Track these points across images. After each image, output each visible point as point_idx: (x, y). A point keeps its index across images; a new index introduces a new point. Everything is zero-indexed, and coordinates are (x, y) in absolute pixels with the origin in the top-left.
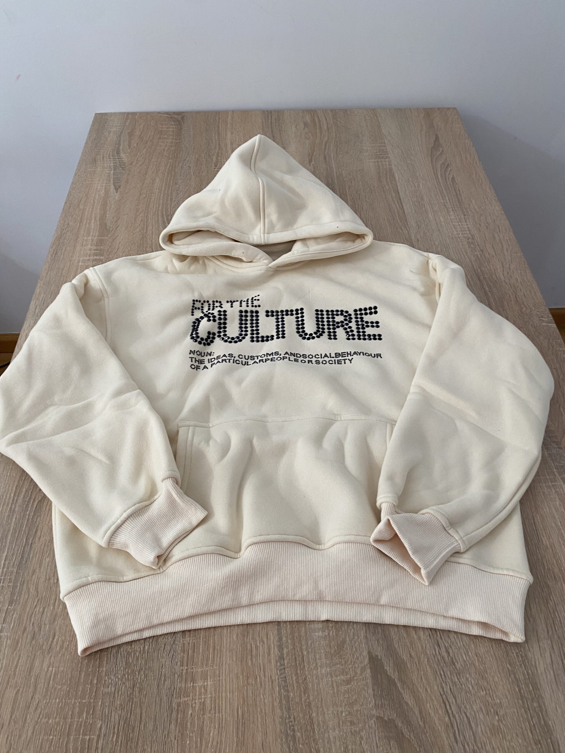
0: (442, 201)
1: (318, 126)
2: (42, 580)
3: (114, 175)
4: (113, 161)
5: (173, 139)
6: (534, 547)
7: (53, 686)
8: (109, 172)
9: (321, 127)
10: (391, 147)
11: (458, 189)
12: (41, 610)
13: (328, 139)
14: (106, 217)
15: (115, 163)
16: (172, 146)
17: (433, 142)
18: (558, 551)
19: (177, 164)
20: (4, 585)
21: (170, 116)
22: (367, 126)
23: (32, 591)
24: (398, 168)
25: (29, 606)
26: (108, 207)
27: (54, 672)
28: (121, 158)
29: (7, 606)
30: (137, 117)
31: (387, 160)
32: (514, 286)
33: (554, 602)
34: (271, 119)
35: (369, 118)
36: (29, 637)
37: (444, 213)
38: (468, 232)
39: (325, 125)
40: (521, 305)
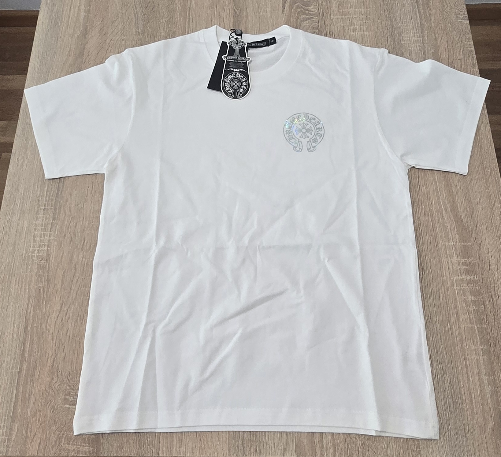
2: (73, 205)
6: (415, 194)
7: (87, 270)
12: (75, 224)
18: (431, 197)
20: (48, 207)
23: (67, 212)
25: (66, 221)
27: (86, 261)
29: (51, 221)
33: (421, 230)
36: (68, 240)
40: (444, 3)
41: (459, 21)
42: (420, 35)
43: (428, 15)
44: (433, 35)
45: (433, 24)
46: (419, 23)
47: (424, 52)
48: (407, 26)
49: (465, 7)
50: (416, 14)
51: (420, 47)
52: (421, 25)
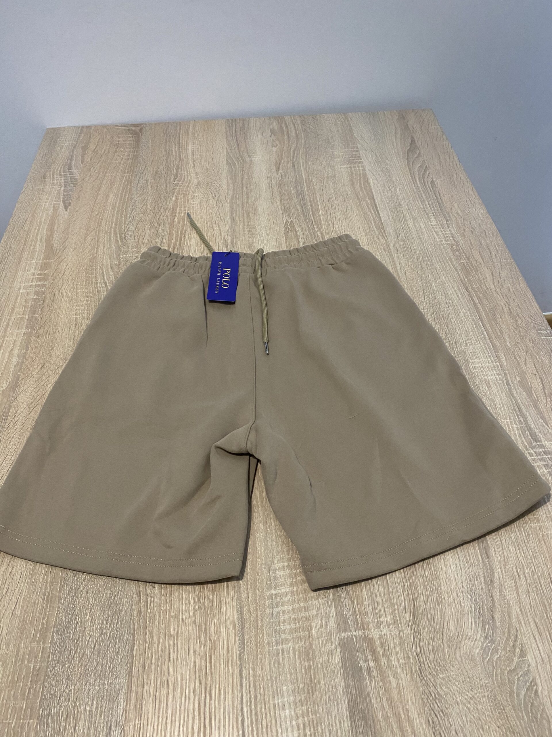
0: (422, 206)
1: (285, 134)
3: (64, 192)
4: (64, 177)
5: (130, 152)
8: (59, 189)
9: (289, 134)
10: (364, 151)
11: (438, 193)
13: (297, 146)
14: (53, 238)
15: (66, 179)
16: (128, 159)
17: (409, 145)
19: (133, 177)
21: (127, 128)
22: (338, 131)
24: (372, 173)
26: (55, 227)
28: (72, 174)
30: (91, 130)
31: (360, 165)
32: (506, 295)
34: (236, 128)
35: (339, 123)
37: (425, 219)
38: (451, 238)
39: (293, 131)
40: (516, 317)
41: (542, 338)
42: (495, 360)
43: (499, 334)
44: (513, 358)
45: (508, 343)
46: (489, 344)
47: (507, 382)
48: (474, 349)
49: (545, 321)
50: (483, 334)
51: (500, 375)
52: (493, 346)
